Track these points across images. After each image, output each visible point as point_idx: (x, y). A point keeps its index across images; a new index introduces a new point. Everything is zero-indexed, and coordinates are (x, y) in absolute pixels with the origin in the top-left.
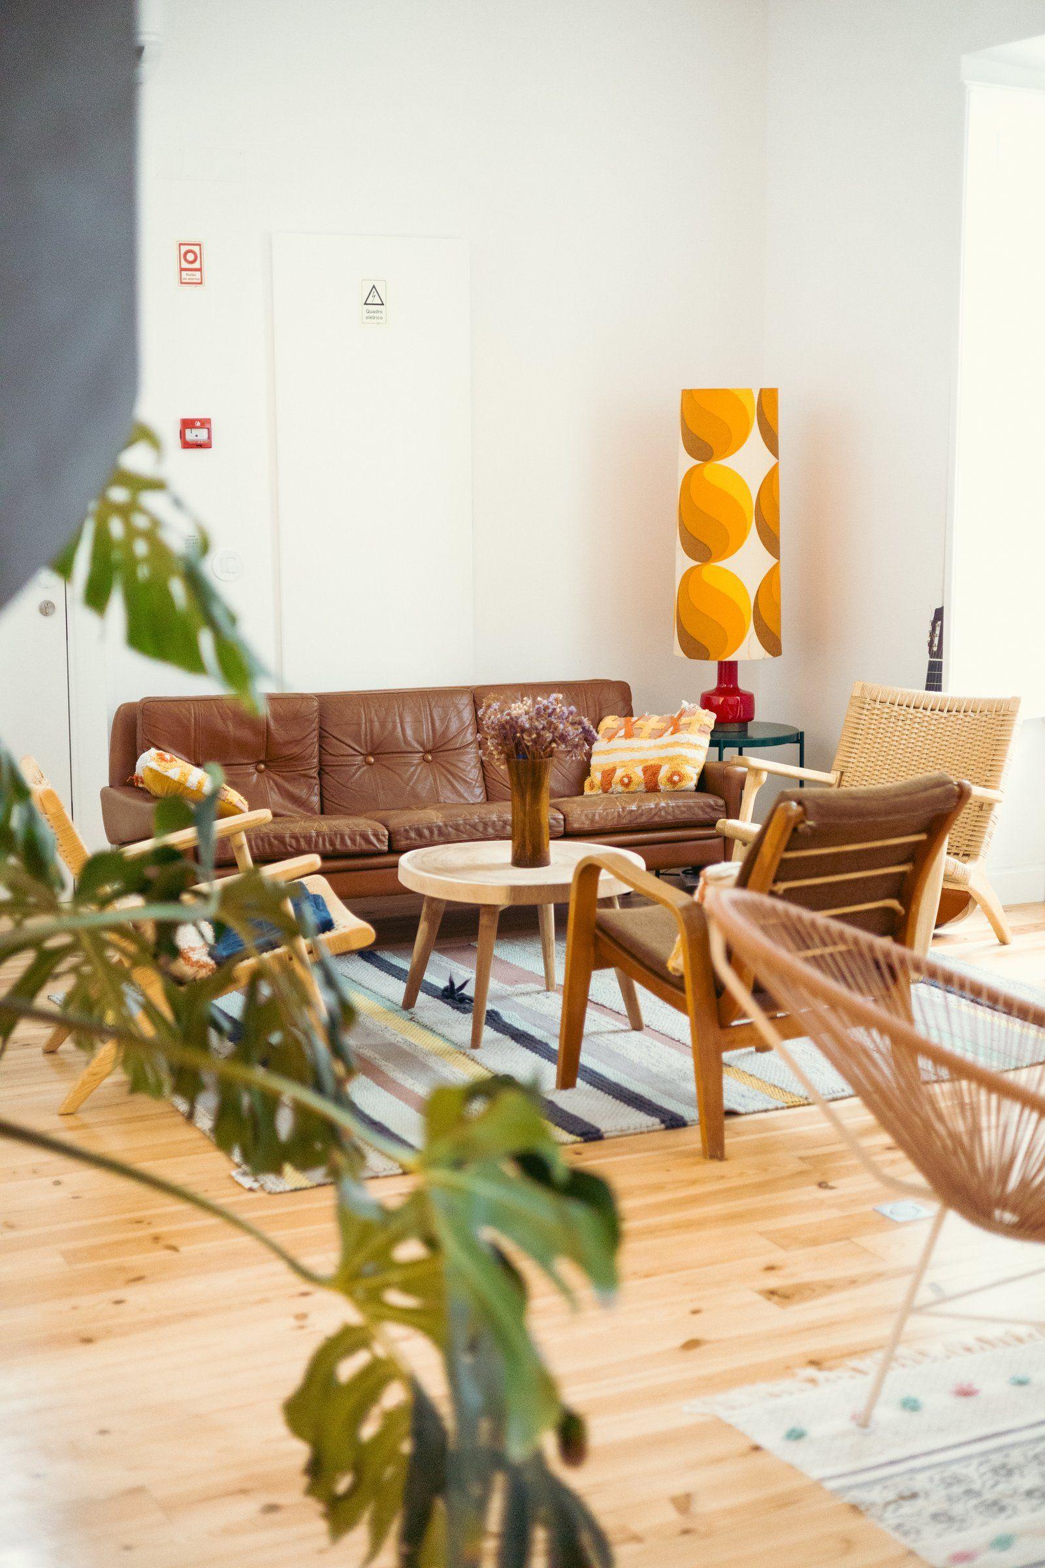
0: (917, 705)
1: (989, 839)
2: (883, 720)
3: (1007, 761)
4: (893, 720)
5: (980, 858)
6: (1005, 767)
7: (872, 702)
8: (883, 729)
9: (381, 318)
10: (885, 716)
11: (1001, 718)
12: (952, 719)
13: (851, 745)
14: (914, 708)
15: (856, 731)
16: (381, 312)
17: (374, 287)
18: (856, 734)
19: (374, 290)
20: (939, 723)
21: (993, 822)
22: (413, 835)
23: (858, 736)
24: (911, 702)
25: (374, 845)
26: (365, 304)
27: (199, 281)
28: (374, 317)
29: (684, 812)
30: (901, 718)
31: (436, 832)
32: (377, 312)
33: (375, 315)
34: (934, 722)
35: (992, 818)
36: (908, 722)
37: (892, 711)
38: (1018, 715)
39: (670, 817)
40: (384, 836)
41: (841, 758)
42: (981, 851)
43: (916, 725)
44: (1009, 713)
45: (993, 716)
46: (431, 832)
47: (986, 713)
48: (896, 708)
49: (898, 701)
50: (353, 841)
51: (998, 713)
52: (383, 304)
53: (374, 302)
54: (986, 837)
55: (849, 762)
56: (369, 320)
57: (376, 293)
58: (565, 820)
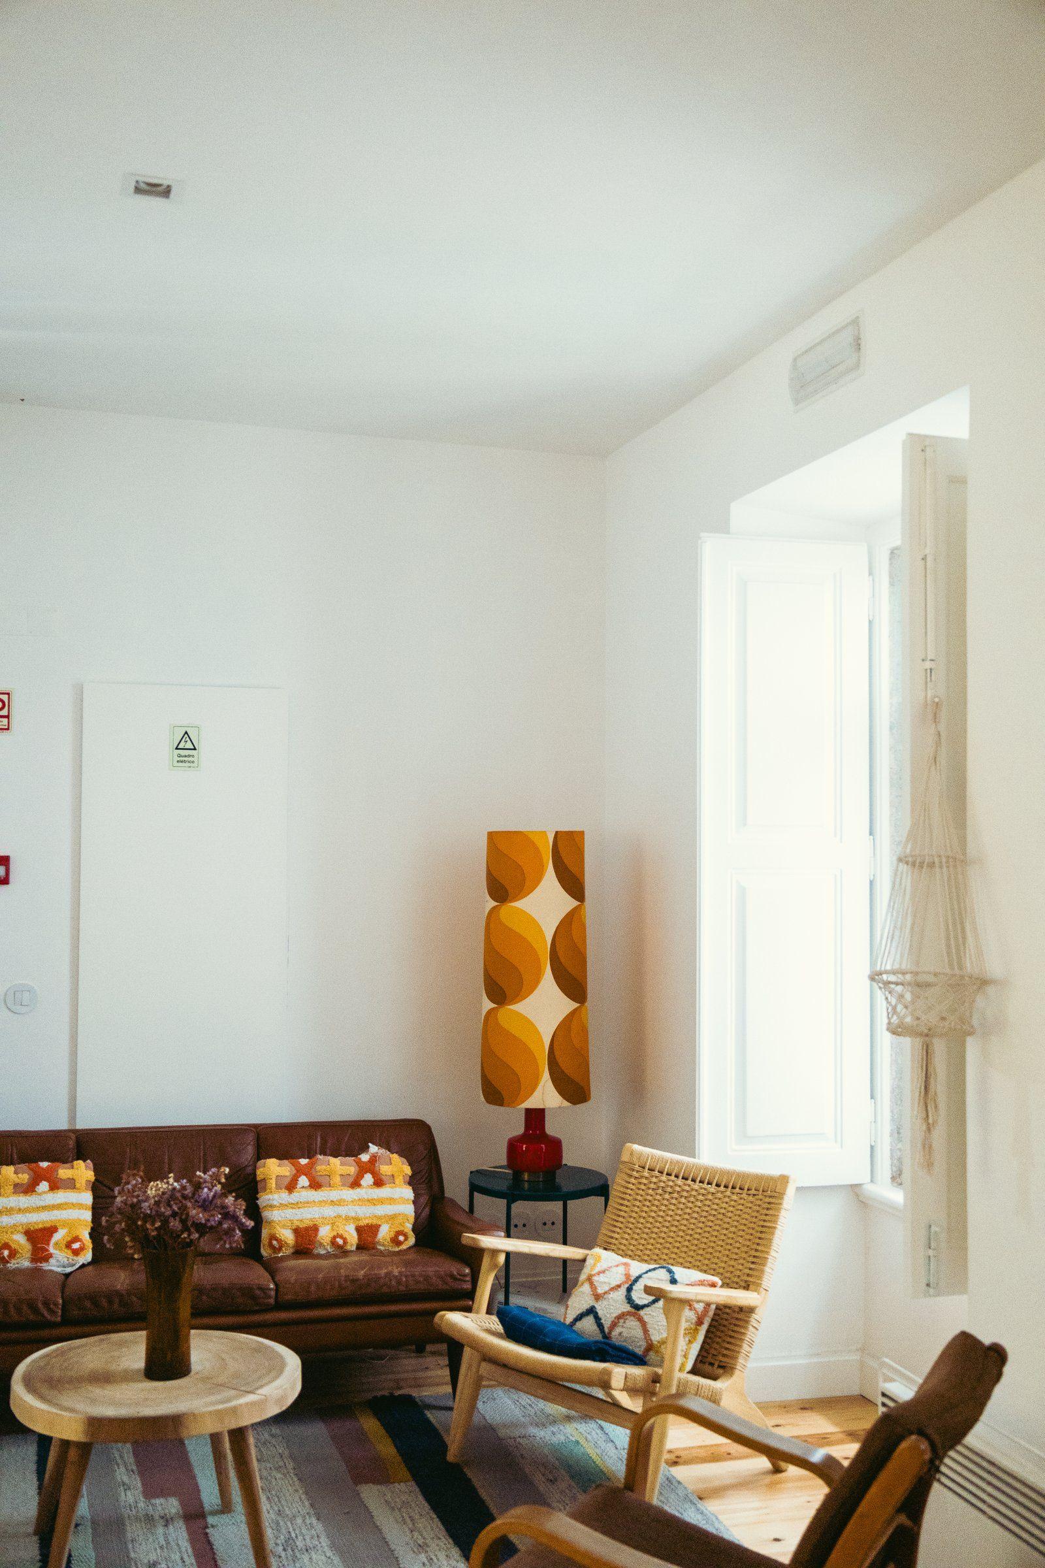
0: (686, 1175)
1: (748, 1348)
2: (650, 1191)
3: (773, 1253)
4: (660, 1191)
5: (737, 1373)
6: (769, 1260)
7: (640, 1169)
8: (650, 1201)
9: (193, 762)
10: (652, 1186)
11: (767, 1200)
12: (719, 1195)
13: (615, 1217)
14: (683, 1178)
15: (622, 1202)
16: (193, 756)
17: (186, 733)
18: (622, 1205)
19: (186, 736)
20: (706, 1200)
21: (754, 1327)
22: (88, 1304)
23: (624, 1208)
24: (679, 1172)
25: (43, 1316)
26: (177, 748)
27: (6, 727)
28: (185, 762)
29: (418, 1282)
30: (669, 1189)
31: (117, 1300)
32: (189, 756)
33: (186, 759)
34: (701, 1197)
35: (753, 1322)
36: (675, 1195)
37: (660, 1181)
38: (785, 1197)
39: (402, 1288)
40: (56, 1304)
41: (604, 1232)
42: (738, 1364)
43: (683, 1200)
44: (775, 1194)
45: (760, 1197)
46: (110, 1302)
47: (753, 1192)
48: (664, 1178)
49: (666, 1170)
50: (19, 1310)
51: (765, 1194)
52: (195, 749)
53: (185, 747)
54: (745, 1346)
55: (612, 1238)
56: (180, 764)
57: (188, 739)
58: (277, 1290)
